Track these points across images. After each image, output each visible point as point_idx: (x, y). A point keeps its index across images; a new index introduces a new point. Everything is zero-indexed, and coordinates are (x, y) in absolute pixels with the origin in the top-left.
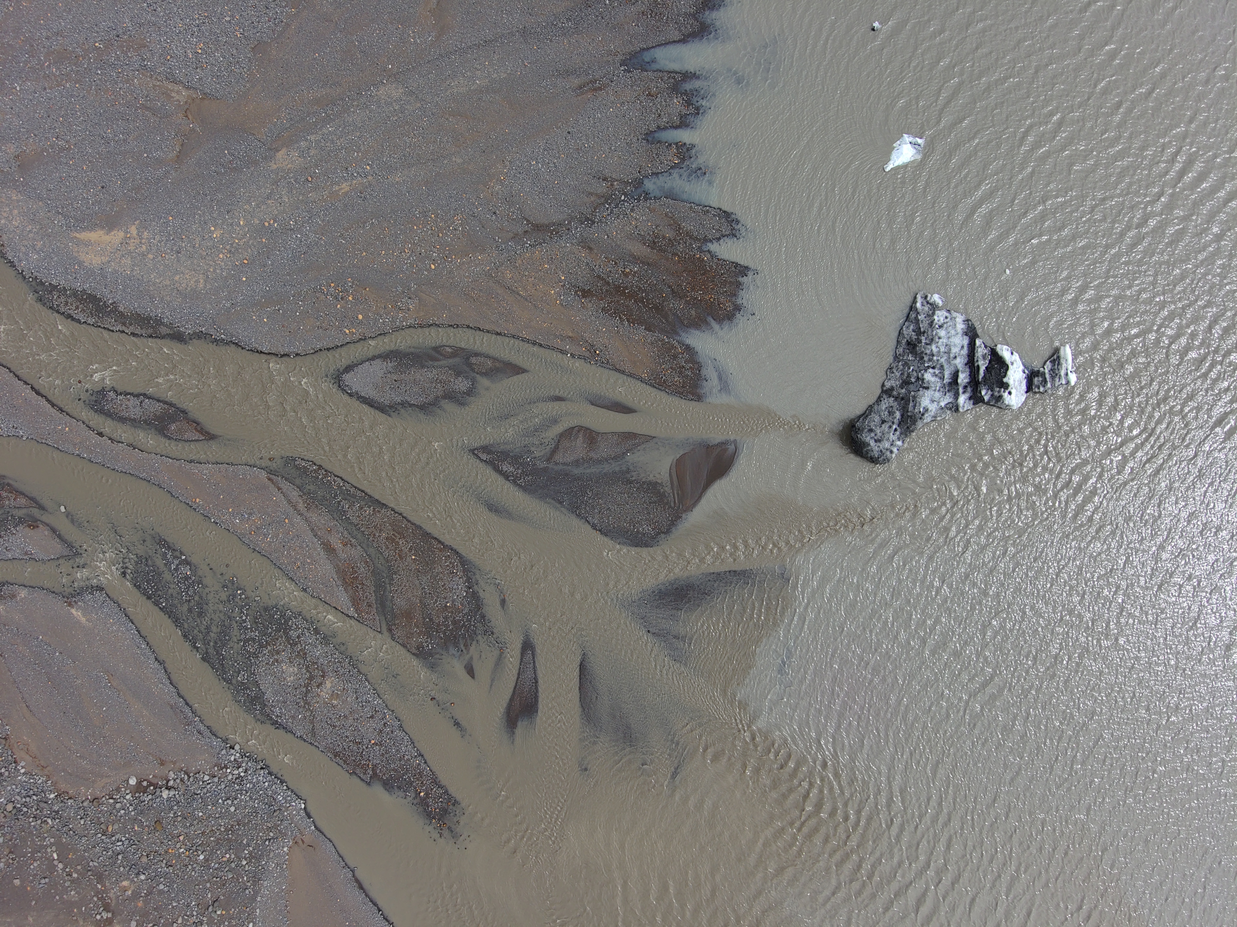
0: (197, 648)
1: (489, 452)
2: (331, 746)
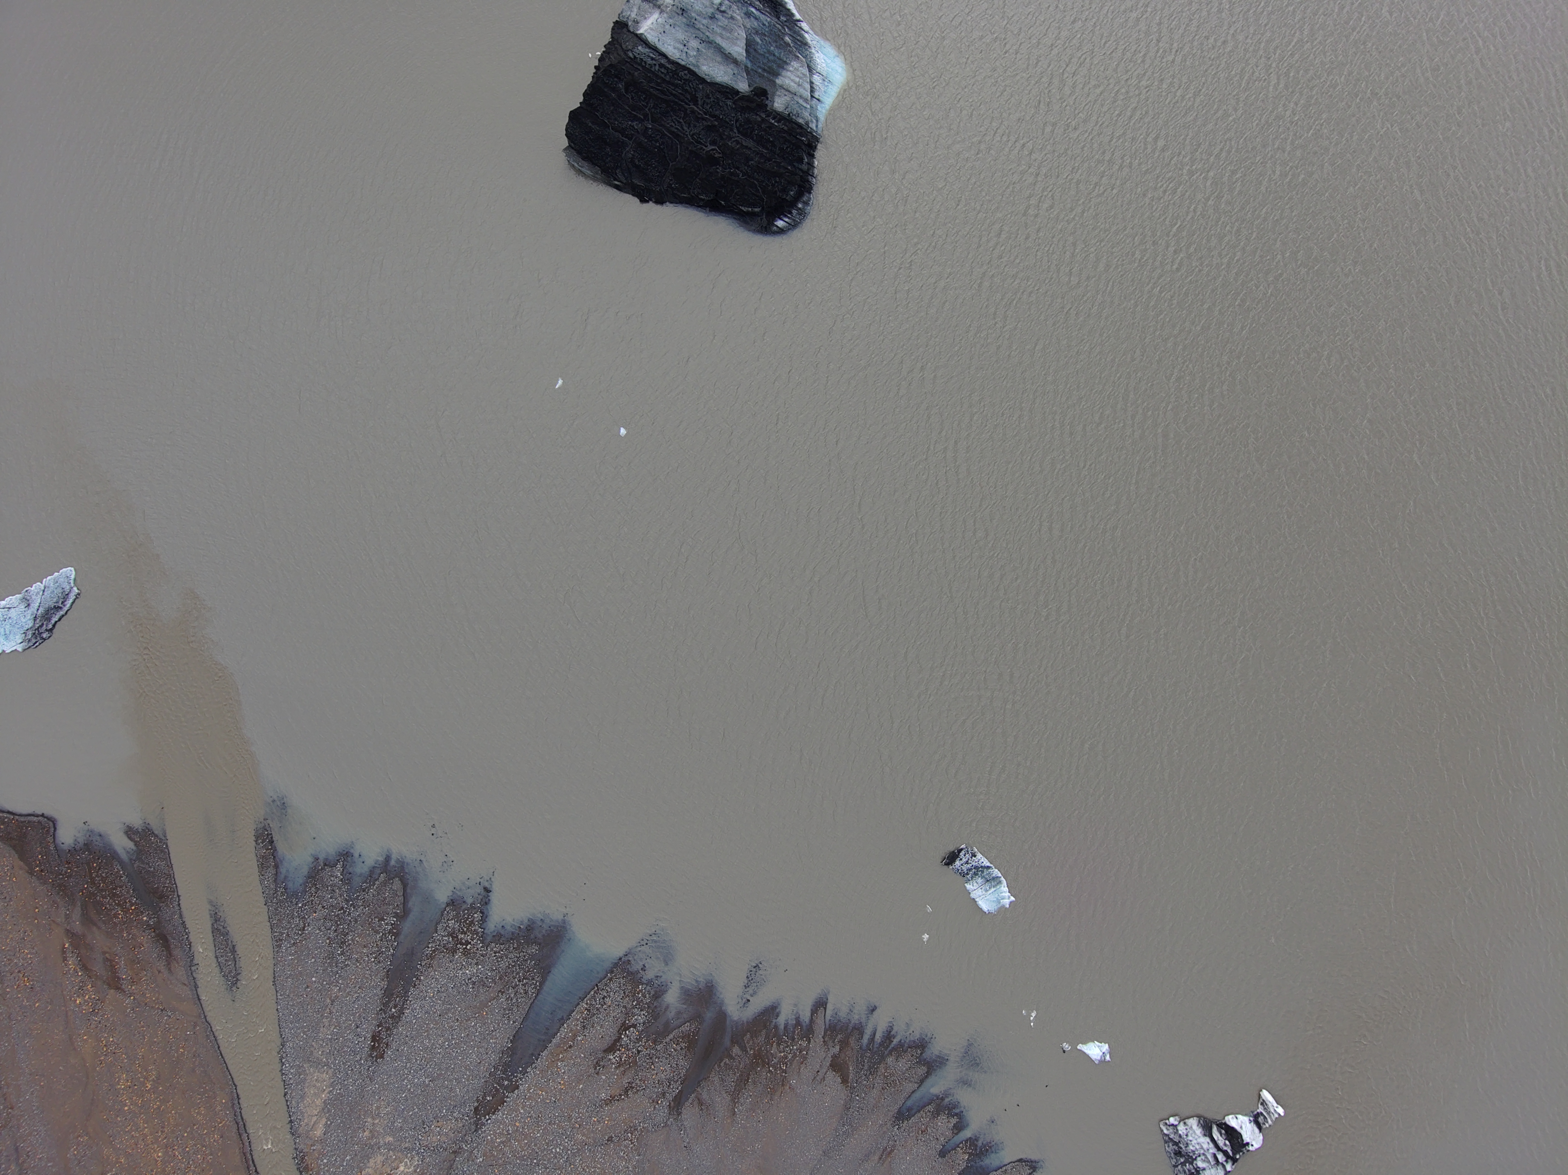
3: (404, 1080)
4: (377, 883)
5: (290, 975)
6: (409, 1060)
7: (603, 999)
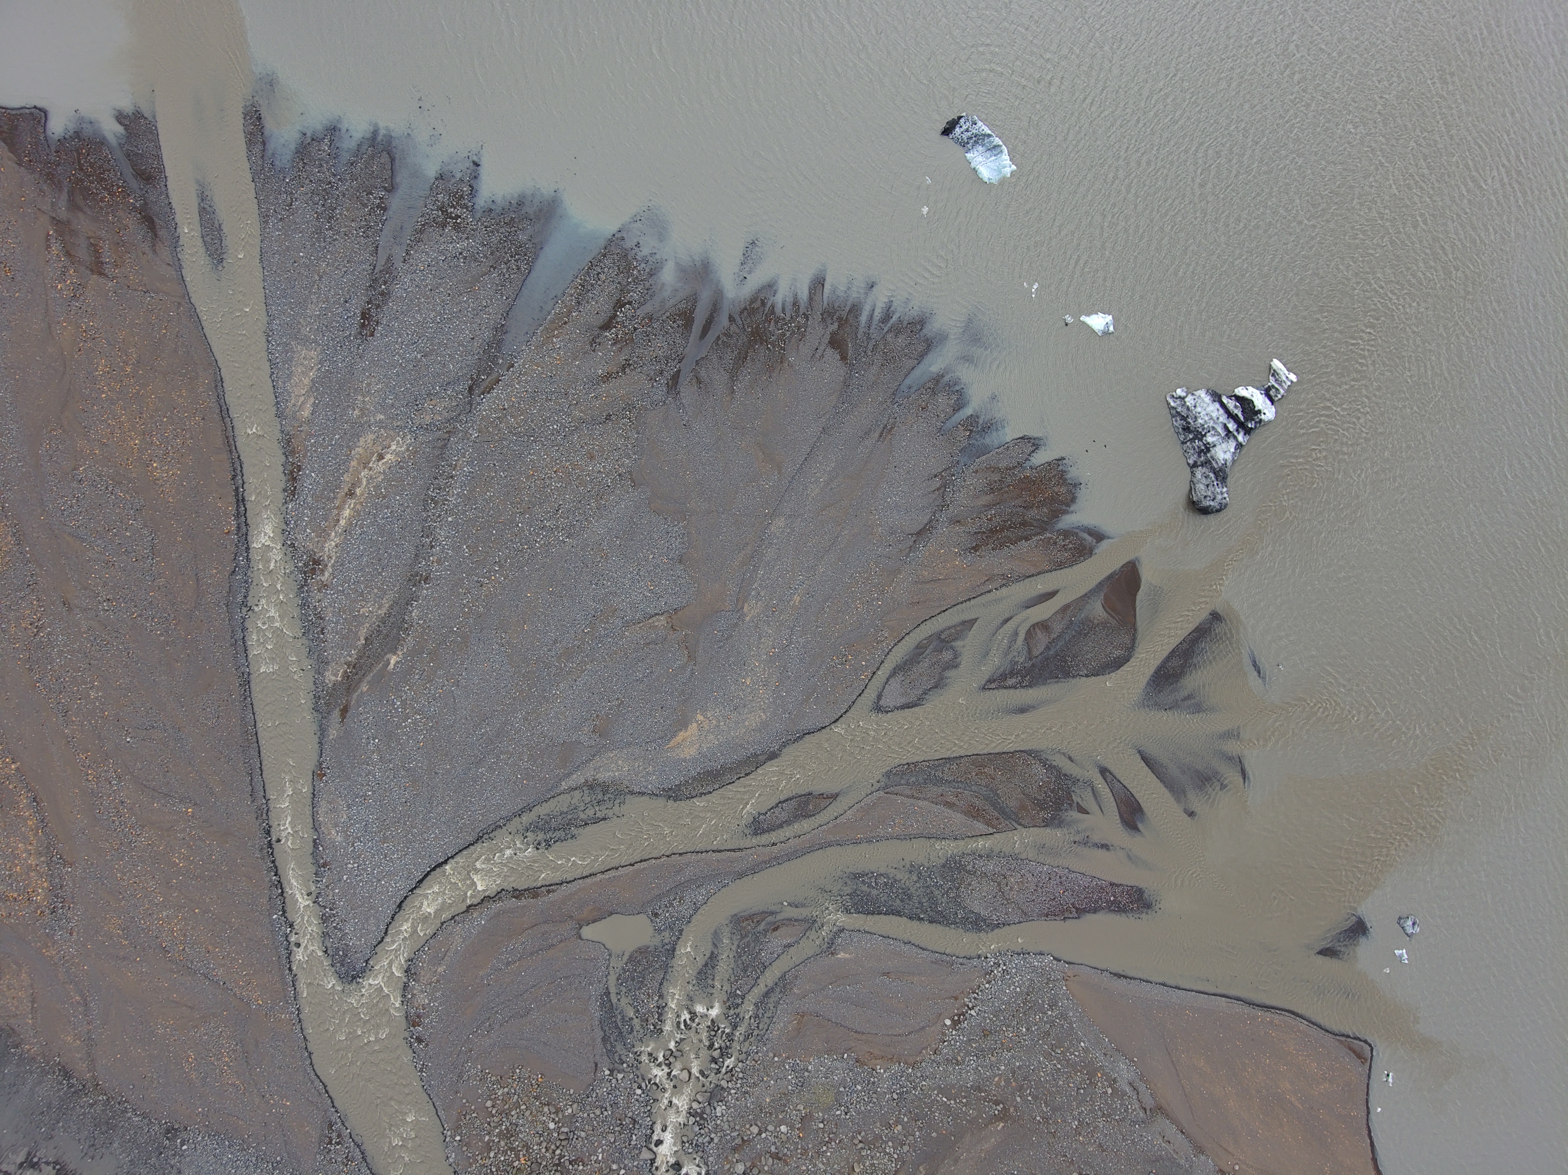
0: (922, 919)
1: (994, 681)
2: (1040, 913)
3: (394, 356)
4: (365, 156)
5: (277, 251)
6: (399, 335)
7: (598, 274)
